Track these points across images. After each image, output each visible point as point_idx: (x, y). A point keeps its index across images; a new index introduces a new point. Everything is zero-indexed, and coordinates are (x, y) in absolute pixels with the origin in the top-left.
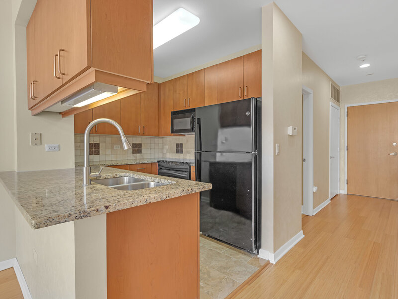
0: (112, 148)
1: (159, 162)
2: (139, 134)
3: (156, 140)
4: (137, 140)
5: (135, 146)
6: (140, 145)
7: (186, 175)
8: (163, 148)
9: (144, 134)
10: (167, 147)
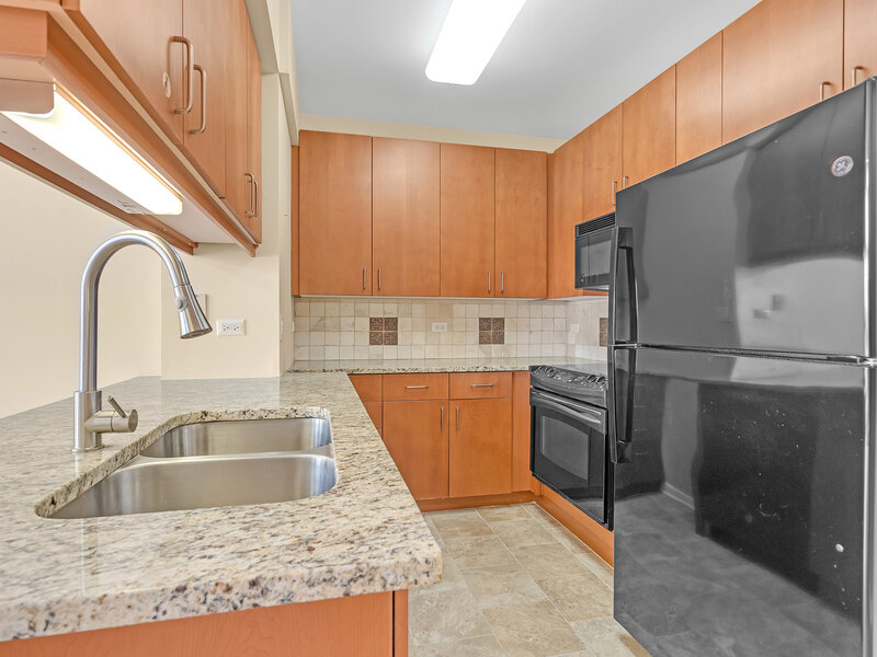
0: (428, 329)
1: (533, 368)
2: (489, 294)
3: (547, 308)
4: (493, 309)
5: (485, 325)
6: (500, 322)
7: (597, 417)
8: (567, 330)
9: (503, 294)
10: (575, 328)
